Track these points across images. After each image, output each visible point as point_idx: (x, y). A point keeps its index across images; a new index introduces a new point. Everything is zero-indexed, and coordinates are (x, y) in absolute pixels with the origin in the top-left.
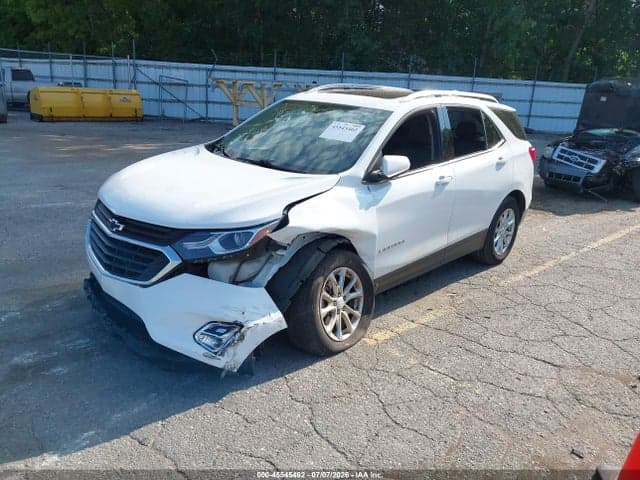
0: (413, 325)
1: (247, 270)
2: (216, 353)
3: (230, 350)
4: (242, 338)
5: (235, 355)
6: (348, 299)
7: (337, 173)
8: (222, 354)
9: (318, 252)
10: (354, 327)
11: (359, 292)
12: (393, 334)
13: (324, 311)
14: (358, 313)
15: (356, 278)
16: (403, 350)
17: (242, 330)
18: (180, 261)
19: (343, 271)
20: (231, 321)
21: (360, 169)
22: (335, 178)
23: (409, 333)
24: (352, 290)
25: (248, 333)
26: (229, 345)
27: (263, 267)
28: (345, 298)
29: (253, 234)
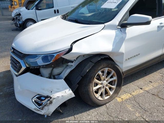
0: (141, 91)
1: (56, 71)
2: (40, 108)
3: (46, 107)
4: (51, 103)
5: (48, 109)
6: (109, 81)
7: (103, 23)
8: (42, 109)
9: (90, 63)
10: (111, 93)
11: (115, 78)
12: (131, 96)
13: (95, 88)
14: (114, 87)
15: (113, 72)
16: (133, 106)
17: (51, 100)
18: (26, 67)
19: (106, 70)
20: (46, 95)
21: (116, 21)
22: (102, 26)
23: (138, 96)
24: (112, 77)
25: (54, 100)
26: (45, 105)
27: (64, 69)
28: (107, 81)
29: (54, 55)
